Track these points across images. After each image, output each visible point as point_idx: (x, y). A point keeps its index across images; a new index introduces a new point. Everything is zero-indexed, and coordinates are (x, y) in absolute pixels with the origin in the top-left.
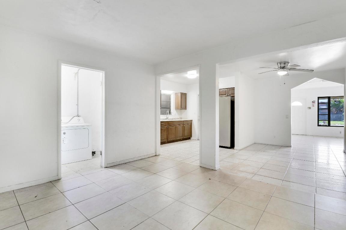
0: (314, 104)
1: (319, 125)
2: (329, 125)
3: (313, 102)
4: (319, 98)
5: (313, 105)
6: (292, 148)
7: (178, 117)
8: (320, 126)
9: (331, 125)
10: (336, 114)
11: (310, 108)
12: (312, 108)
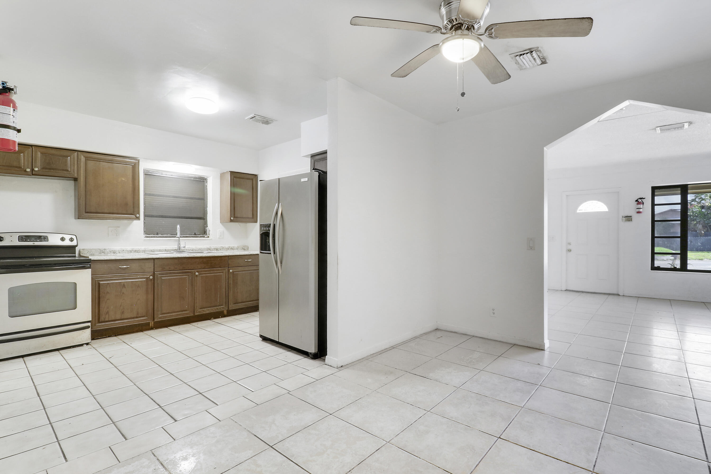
0: (641, 206)
1: (654, 268)
2: (684, 267)
3: (639, 201)
4: (654, 189)
5: (637, 210)
6: (546, 353)
7: (236, 246)
8: (659, 269)
9: (689, 267)
10: (706, 235)
11: (629, 218)
12: (635, 217)
